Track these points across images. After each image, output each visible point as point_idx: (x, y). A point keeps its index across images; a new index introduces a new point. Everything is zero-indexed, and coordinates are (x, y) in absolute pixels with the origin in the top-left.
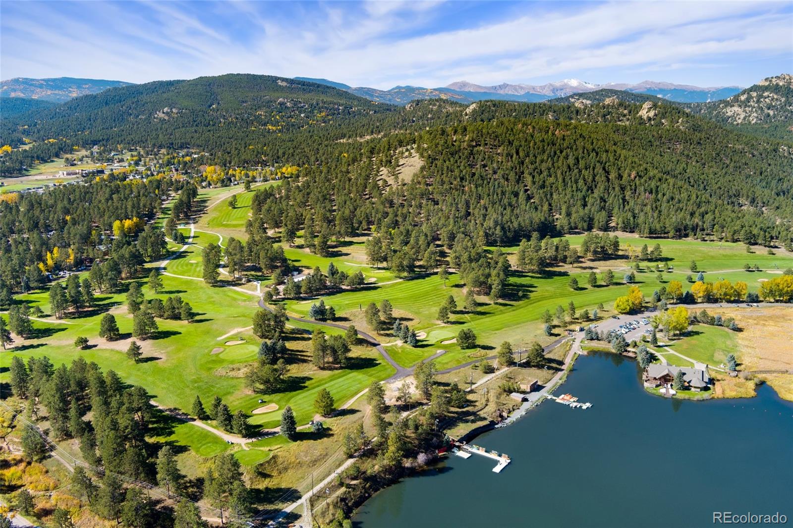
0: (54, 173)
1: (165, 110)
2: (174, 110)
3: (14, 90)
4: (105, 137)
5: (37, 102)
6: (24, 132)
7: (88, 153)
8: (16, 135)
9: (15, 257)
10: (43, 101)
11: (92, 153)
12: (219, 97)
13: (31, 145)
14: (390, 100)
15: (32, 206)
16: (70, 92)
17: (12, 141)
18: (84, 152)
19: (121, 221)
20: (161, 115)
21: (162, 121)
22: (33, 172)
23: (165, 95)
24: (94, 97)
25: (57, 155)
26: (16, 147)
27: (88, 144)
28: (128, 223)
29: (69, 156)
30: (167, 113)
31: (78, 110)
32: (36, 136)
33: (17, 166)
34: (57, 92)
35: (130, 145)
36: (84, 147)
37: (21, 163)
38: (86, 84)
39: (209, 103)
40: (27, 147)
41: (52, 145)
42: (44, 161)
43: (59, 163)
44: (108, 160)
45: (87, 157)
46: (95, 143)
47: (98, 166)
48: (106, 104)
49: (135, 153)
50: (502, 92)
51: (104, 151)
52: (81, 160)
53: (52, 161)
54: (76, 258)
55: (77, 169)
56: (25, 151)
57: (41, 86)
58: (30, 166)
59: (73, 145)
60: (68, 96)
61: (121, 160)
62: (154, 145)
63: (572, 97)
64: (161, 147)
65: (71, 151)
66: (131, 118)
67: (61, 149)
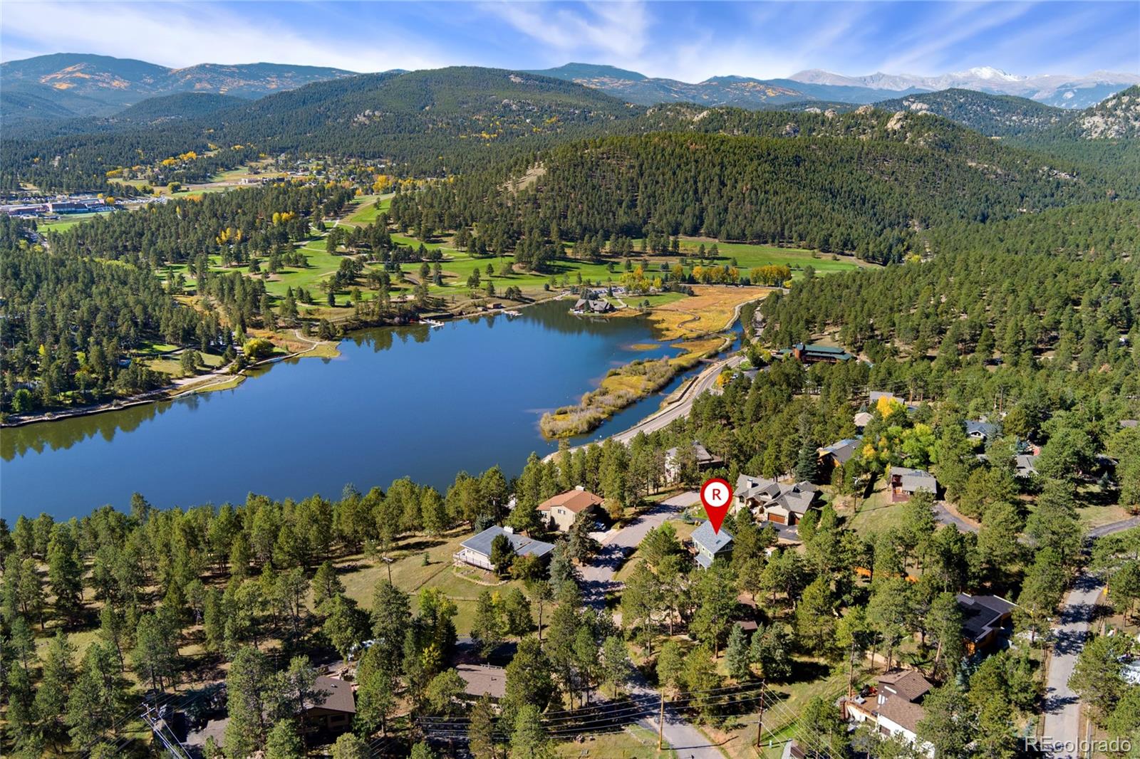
0: (236, 181)
1: (367, 112)
2: (376, 113)
3: (200, 80)
4: (295, 144)
5: (225, 99)
6: (210, 137)
7: (273, 161)
8: (201, 140)
9: (199, 232)
10: (233, 97)
11: (277, 162)
12: (435, 96)
13: (216, 152)
14: (693, 97)
15: (213, 202)
16: (269, 82)
17: (197, 147)
18: (270, 161)
19: (280, 213)
20: (362, 119)
21: (362, 125)
22: (217, 179)
23: (371, 94)
24: (290, 95)
25: (242, 163)
26: (200, 153)
27: (275, 152)
28: (285, 215)
29: (253, 164)
30: (368, 117)
31: (271, 110)
32: (222, 141)
33: (202, 172)
34: (251, 82)
35: (319, 153)
36: (270, 154)
37: (206, 170)
38: (289, 72)
39: (422, 105)
40: (211, 154)
41: (237, 152)
42: (228, 168)
43: (244, 170)
44: (292, 169)
45: (272, 165)
46: (282, 150)
47: (281, 174)
48: (304, 103)
49: (321, 162)
50: (874, 86)
51: (290, 160)
52: (265, 168)
53: (237, 169)
54: (242, 237)
55: (259, 177)
56: (210, 157)
57: (232, 75)
58: (214, 174)
59: (259, 152)
60: (265, 88)
61: (306, 170)
62: (344, 154)
63: (906, 99)
64: (351, 156)
65: (257, 159)
66: (329, 122)
67: (246, 156)
